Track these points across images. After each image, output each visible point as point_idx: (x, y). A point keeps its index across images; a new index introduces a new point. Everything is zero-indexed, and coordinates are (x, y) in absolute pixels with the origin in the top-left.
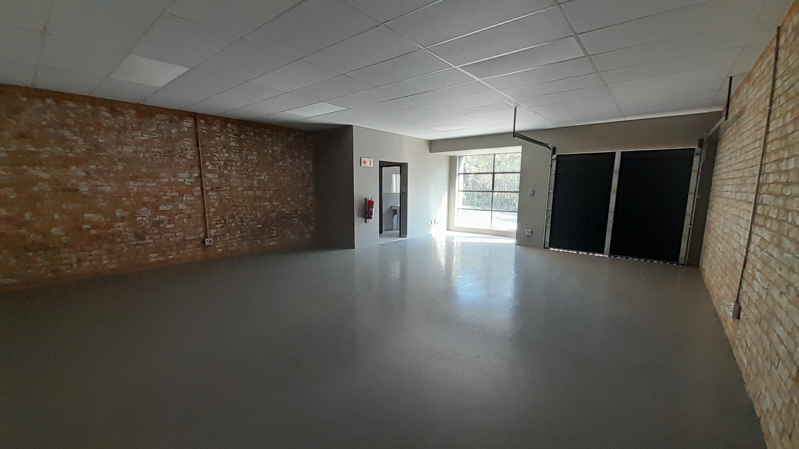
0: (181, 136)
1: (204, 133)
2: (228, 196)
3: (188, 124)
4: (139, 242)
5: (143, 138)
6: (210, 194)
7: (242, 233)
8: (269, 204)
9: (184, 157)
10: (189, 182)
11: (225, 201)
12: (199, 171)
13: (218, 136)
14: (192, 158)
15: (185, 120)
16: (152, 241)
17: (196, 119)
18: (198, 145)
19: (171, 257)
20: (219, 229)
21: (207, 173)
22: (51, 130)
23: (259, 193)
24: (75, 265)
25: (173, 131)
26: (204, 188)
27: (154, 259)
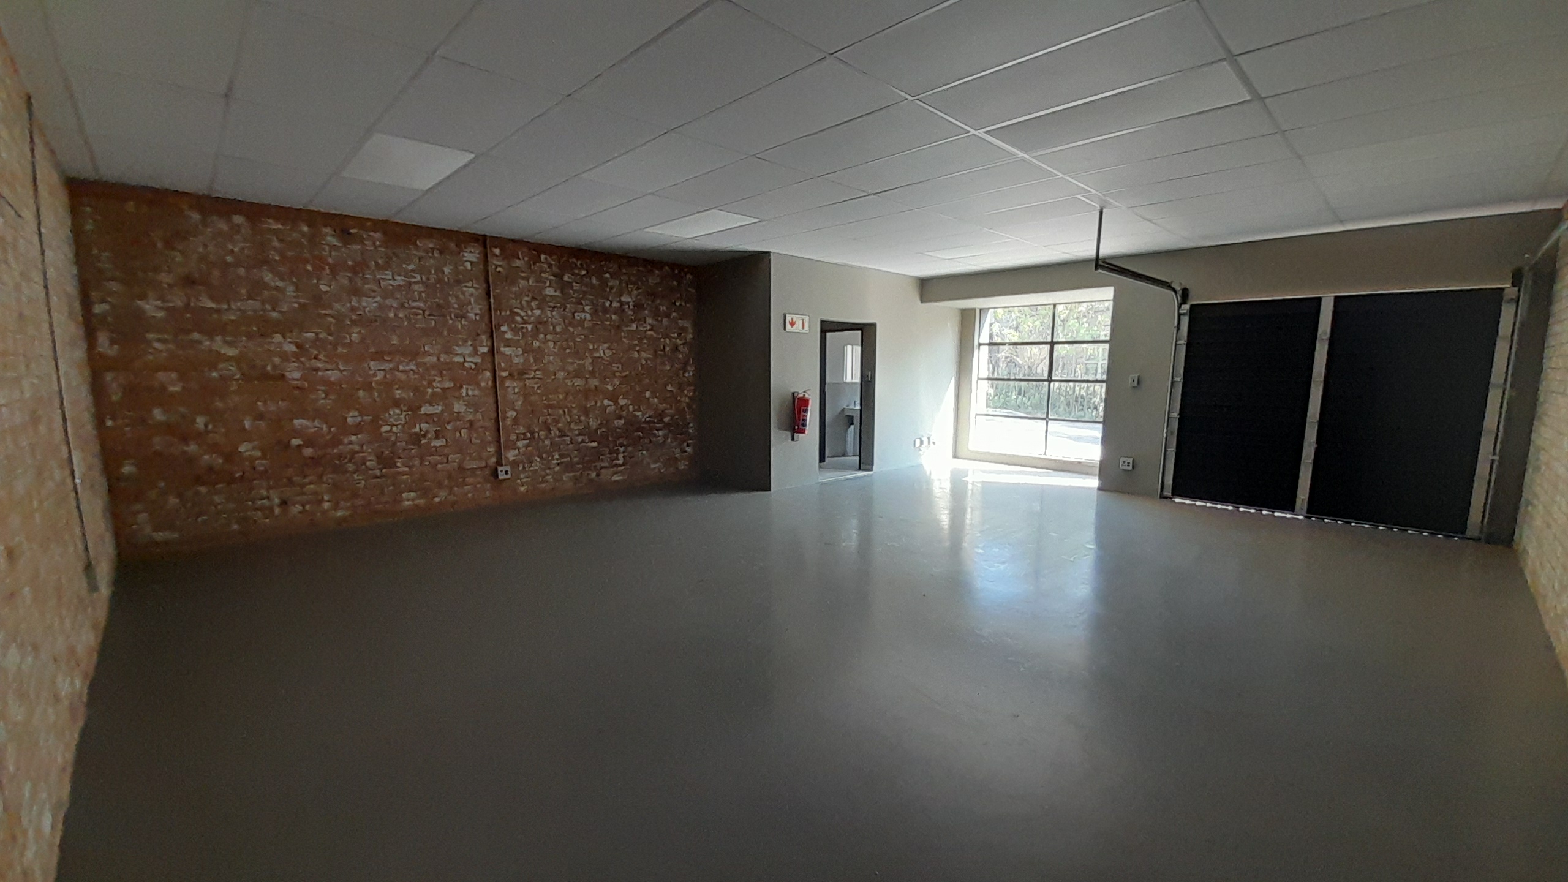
0: (460, 278)
1: (499, 272)
2: (538, 388)
3: (471, 255)
4: (384, 471)
5: (395, 283)
6: (508, 384)
7: (561, 456)
8: (611, 403)
9: (464, 317)
10: (472, 362)
11: (533, 398)
12: (489, 344)
13: (523, 278)
14: (478, 318)
15: (466, 248)
16: (407, 469)
17: (485, 246)
18: (488, 294)
19: (437, 500)
20: (521, 450)
21: (503, 347)
22: (242, 271)
23: (594, 382)
24: (277, 511)
25: (447, 270)
26: (497, 373)
27: (410, 503)
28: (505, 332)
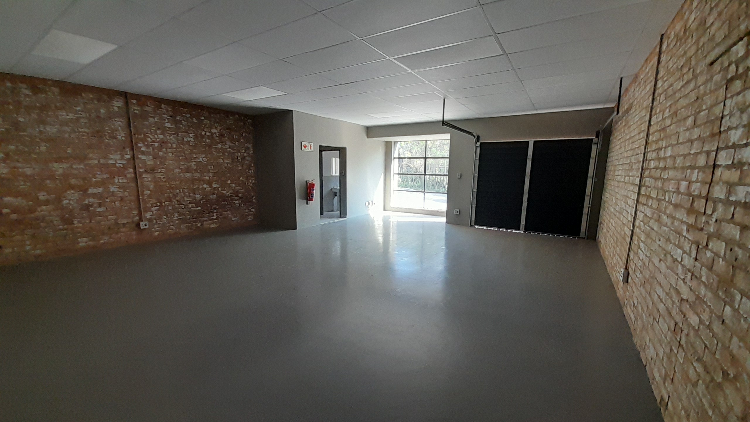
0: (111, 117)
1: (136, 113)
2: (164, 178)
4: (65, 226)
5: (68, 117)
6: (144, 176)
7: (180, 215)
8: (207, 186)
9: (114, 138)
10: (121, 164)
11: (160, 183)
12: (131, 153)
13: (151, 117)
14: (123, 138)
15: (114, 99)
16: (81, 225)
17: (126, 97)
18: (129, 126)
19: (102, 241)
20: (154, 212)
21: (140, 155)
23: (197, 175)
25: (102, 111)
26: (137, 170)
27: (84, 244)
28: (141, 147)
